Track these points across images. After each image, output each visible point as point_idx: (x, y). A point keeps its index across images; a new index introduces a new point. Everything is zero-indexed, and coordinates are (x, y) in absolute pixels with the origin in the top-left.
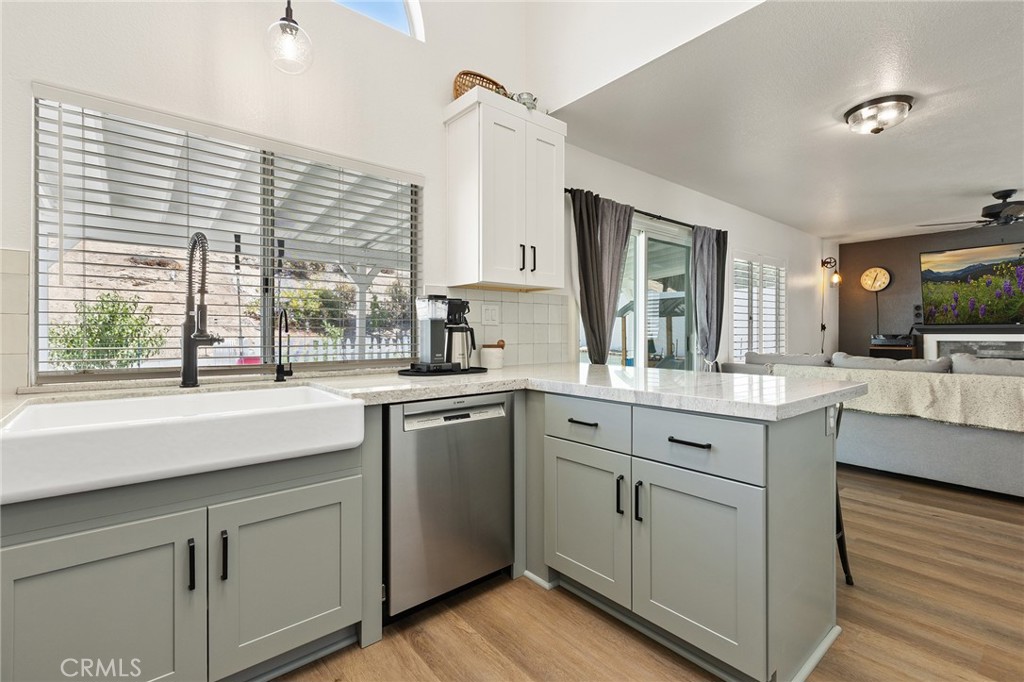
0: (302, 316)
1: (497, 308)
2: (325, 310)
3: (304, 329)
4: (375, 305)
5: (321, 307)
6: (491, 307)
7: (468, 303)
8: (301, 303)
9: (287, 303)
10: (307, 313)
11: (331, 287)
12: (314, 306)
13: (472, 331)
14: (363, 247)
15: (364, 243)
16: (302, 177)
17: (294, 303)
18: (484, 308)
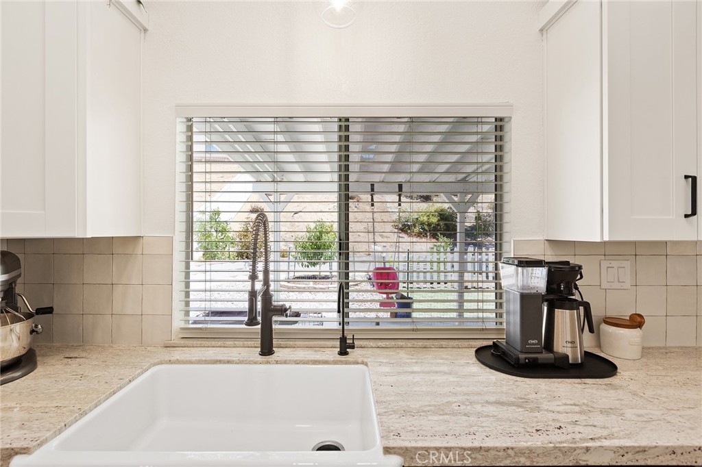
0: (426, 227)
1: (627, 264)
2: (442, 223)
3: (427, 237)
4: (478, 218)
5: (438, 221)
6: (615, 264)
7: (580, 267)
8: (425, 219)
9: (417, 219)
10: (429, 225)
11: (446, 206)
12: (434, 220)
13: (587, 306)
14: (464, 180)
15: (464, 175)
16: (403, 136)
17: (421, 219)
18: (605, 264)
